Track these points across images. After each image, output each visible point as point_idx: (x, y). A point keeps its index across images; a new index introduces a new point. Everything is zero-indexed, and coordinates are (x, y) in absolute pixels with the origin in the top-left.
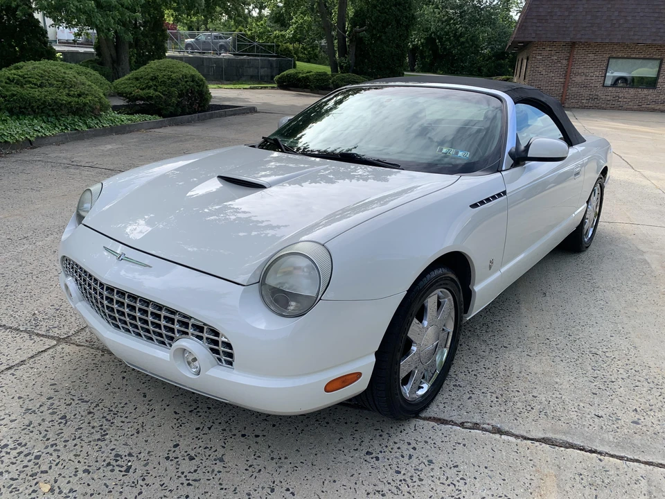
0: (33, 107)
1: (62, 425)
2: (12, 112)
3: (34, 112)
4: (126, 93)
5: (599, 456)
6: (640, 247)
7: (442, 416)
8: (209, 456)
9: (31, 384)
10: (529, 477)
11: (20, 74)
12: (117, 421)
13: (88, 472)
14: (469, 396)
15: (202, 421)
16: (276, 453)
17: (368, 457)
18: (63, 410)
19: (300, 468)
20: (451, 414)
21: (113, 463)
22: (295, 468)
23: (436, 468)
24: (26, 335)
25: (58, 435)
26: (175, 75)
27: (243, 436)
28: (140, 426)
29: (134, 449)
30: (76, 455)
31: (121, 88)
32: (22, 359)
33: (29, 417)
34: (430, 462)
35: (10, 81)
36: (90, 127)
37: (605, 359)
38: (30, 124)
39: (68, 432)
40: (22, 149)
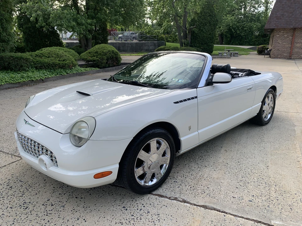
0: (45, 66)
1: (9, 190)
2: (36, 68)
3: (45, 68)
4: (85, 59)
5: (225, 214)
7: (162, 194)
8: (60, 205)
9: (4, 174)
10: (188, 221)
11: (41, 53)
12: (30, 190)
13: (11, 208)
14: (179, 186)
15: (63, 191)
16: (86, 205)
17: (123, 209)
18: (12, 184)
19: (93, 211)
20: (167, 193)
21: (22, 205)
22: (91, 211)
23: (149, 215)
24: (10, 156)
25: (6, 194)
26: (105, 50)
27: (76, 198)
28: (38, 192)
29: (32, 201)
30: (10, 202)
31: (83, 57)
32: (5, 165)
34: (149, 212)
35: (37, 55)
36: (67, 73)
37: (250, 173)
38: (43, 73)
39: (11, 192)
40: (39, 83)
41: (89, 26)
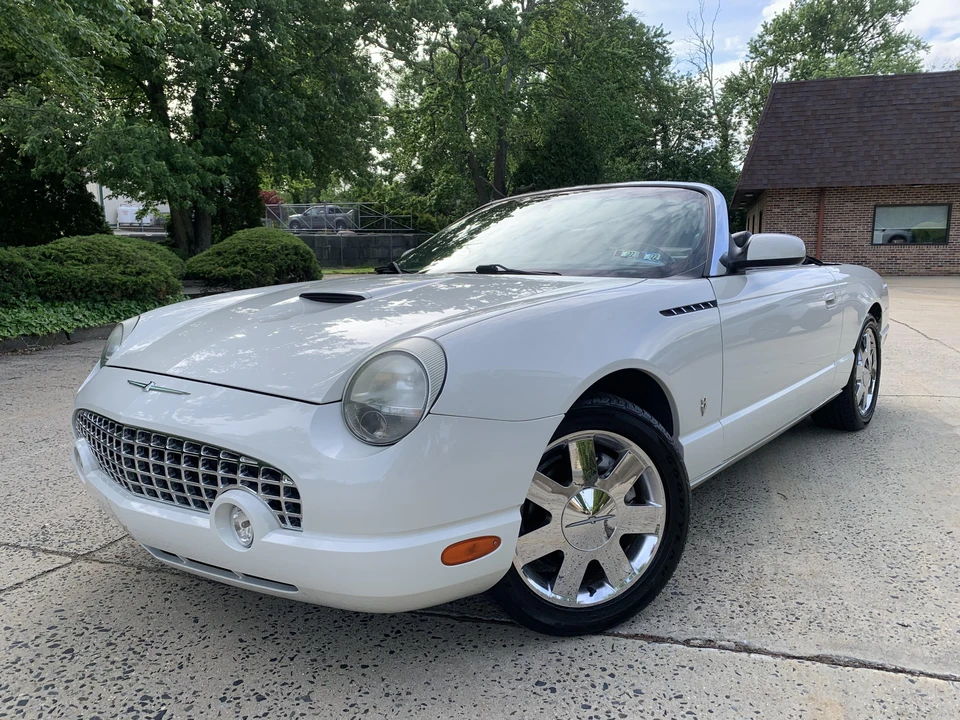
0: (74, 289)
1: (65, 661)
2: (45, 298)
3: (76, 296)
4: (204, 273)
5: (909, 676)
6: (946, 421)
7: (655, 633)
8: (289, 694)
9: (26, 612)
10: (798, 708)
11: (60, 248)
12: (150, 654)
14: (696, 606)
15: (281, 649)
16: (393, 687)
17: (538, 689)
18: (69, 642)
19: (430, 706)
20: (669, 629)
21: (139, 708)
22: (423, 706)
23: (646, 700)
24: (29, 553)
25: (58, 673)
26: (272, 246)
27: (343, 666)
28: (184, 658)
29: (172, 689)
30: (81, 699)
31: (197, 268)
32: (18, 581)
33: (17, 652)
34: (638, 692)
35: (45, 256)
37: (907, 554)
38: (68, 312)
39: (73, 669)
40: (55, 344)
41: (210, 177)
